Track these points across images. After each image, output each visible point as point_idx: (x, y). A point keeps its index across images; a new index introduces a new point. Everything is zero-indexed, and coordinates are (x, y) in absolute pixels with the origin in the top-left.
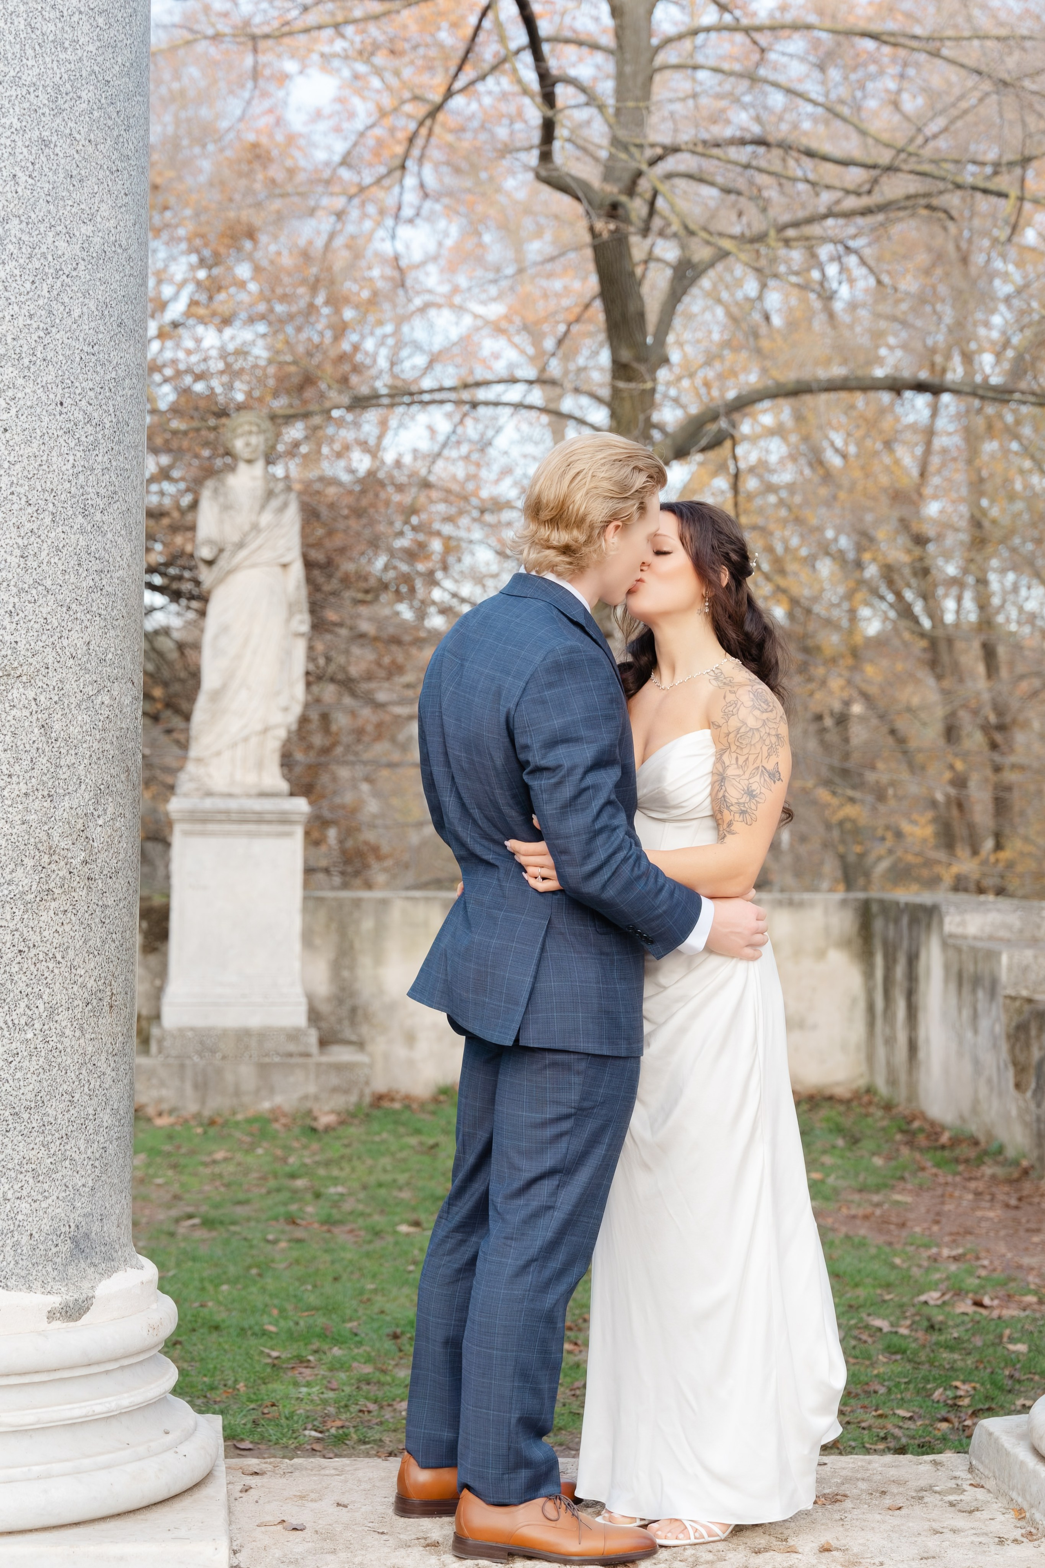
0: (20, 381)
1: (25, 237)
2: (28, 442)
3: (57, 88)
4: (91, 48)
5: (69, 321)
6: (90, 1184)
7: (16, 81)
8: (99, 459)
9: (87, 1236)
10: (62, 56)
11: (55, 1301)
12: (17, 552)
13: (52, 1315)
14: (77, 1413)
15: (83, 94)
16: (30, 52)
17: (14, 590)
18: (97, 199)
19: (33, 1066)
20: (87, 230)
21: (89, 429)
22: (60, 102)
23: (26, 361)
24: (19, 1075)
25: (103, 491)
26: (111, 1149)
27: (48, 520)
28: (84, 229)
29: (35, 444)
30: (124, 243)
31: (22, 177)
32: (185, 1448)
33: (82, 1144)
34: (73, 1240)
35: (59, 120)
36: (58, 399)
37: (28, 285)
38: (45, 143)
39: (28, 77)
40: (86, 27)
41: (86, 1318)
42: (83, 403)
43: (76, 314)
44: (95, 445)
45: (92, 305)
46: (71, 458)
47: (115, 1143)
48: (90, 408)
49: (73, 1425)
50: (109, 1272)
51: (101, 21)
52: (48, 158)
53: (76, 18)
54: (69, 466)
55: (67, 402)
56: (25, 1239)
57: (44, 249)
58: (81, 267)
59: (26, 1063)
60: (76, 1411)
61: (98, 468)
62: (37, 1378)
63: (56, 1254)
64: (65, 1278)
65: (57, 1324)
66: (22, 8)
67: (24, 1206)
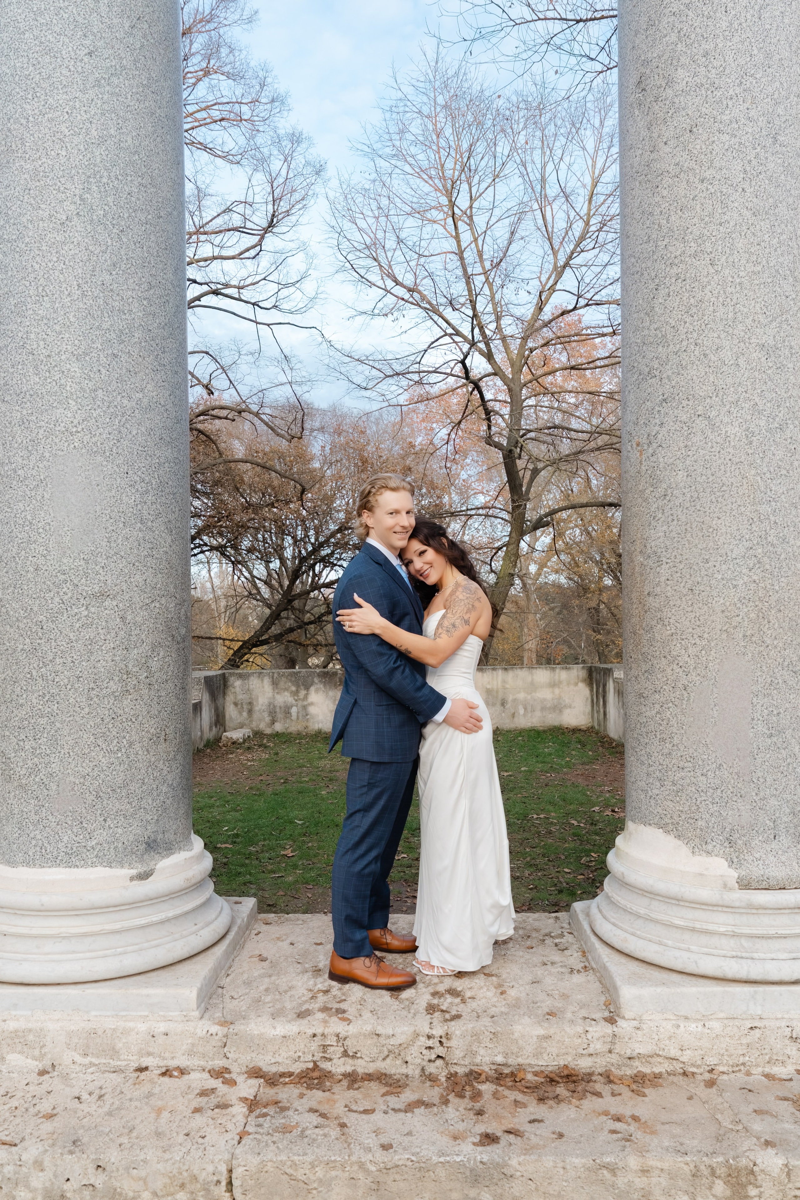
0: (105, 463)
1: (105, 398)
2: (110, 490)
3: (121, 331)
4: (139, 314)
5: (131, 436)
6: (156, 818)
7: (99, 328)
8: (150, 498)
9: (155, 841)
10: (124, 317)
11: (134, 872)
12: (106, 540)
13: (132, 879)
14: (143, 922)
15: (136, 335)
16: (106, 315)
17: (105, 557)
18: (145, 382)
19: (122, 768)
20: (140, 395)
21: (143, 484)
22: (123, 337)
23: (108, 454)
24: (114, 773)
25: (152, 513)
26: (168, 802)
27: (121, 525)
28: (137, 395)
29: (113, 491)
30: (162, 403)
31: (103, 371)
32: (202, 932)
33: (150, 801)
34: (146, 843)
35: (122, 346)
36: (126, 471)
37: (108, 420)
38: (115, 356)
39: (105, 326)
40: (136, 305)
41: (151, 879)
42: (139, 473)
43: (134, 432)
44: (147, 492)
45: (143, 429)
46: (133, 498)
47: (171, 799)
48: (143, 476)
49: (143, 927)
50: (168, 856)
51: (145, 303)
52: (117, 362)
53: (131, 300)
54: (132, 501)
55: (130, 472)
56: (120, 845)
57: (116, 403)
58: (137, 411)
59: (118, 768)
60: (143, 921)
61: (149, 503)
62: (123, 908)
63: (138, 850)
64: (141, 860)
65: (135, 882)
66: (101, 295)
67: (120, 831)
